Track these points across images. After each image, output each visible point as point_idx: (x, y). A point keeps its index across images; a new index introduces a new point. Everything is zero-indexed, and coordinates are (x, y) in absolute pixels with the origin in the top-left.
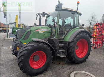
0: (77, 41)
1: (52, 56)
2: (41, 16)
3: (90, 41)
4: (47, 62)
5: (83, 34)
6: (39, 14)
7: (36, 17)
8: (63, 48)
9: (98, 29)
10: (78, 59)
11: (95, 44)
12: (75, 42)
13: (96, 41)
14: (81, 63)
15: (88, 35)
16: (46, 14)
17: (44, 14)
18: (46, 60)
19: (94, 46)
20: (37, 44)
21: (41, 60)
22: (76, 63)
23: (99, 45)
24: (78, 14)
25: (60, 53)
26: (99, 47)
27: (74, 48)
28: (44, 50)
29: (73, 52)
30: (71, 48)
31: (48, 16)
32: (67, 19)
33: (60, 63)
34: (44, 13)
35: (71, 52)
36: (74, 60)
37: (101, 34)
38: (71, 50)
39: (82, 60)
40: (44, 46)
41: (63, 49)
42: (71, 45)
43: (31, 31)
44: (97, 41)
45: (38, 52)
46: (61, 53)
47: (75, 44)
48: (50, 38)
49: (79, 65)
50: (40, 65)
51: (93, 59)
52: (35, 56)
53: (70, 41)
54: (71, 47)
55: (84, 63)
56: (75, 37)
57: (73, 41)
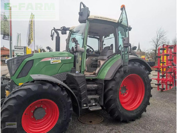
0: (122, 77)
1: (72, 109)
2: (60, 32)
3: (148, 78)
4: (60, 121)
5: (133, 65)
6: (56, 30)
7: (51, 36)
8: (95, 91)
9: (167, 55)
10: (126, 113)
11: (162, 82)
12: (118, 80)
13: (163, 78)
14: (133, 120)
15: (144, 67)
16: (68, 29)
17: (64, 30)
18: (59, 118)
19: (161, 87)
20: (39, 86)
21: (50, 116)
22: (121, 120)
23: (171, 85)
24: (123, 28)
25: (90, 102)
26: (170, 88)
27: (116, 91)
28: (54, 97)
29: (115, 100)
30: (111, 92)
31: (72, 32)
32: (108, 38)
33: (91, 122)
34: (64, 27)
35: (110, 100)
36: (116, 115)
37: (173, 65)
38: (111, 96)
39: (133, 114)
40: (54, 88)
41: (97, 93)
42: (111, 85)
43: (33, 60)
44: (165, 78)
45: (44, 101)
46: (92, 101)
47: (118, 84)
48: (70, 73)
49: (127, 124)
50: (47, 128)
51: (157, 112)
52: (37, 108)
53: (109, 78)
54: (111, 89)
55: (137, 122)
56: (118, 71)
57: (113, 79)
